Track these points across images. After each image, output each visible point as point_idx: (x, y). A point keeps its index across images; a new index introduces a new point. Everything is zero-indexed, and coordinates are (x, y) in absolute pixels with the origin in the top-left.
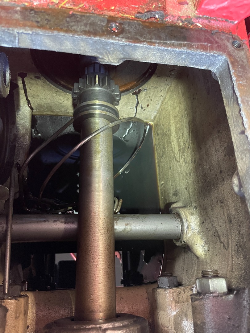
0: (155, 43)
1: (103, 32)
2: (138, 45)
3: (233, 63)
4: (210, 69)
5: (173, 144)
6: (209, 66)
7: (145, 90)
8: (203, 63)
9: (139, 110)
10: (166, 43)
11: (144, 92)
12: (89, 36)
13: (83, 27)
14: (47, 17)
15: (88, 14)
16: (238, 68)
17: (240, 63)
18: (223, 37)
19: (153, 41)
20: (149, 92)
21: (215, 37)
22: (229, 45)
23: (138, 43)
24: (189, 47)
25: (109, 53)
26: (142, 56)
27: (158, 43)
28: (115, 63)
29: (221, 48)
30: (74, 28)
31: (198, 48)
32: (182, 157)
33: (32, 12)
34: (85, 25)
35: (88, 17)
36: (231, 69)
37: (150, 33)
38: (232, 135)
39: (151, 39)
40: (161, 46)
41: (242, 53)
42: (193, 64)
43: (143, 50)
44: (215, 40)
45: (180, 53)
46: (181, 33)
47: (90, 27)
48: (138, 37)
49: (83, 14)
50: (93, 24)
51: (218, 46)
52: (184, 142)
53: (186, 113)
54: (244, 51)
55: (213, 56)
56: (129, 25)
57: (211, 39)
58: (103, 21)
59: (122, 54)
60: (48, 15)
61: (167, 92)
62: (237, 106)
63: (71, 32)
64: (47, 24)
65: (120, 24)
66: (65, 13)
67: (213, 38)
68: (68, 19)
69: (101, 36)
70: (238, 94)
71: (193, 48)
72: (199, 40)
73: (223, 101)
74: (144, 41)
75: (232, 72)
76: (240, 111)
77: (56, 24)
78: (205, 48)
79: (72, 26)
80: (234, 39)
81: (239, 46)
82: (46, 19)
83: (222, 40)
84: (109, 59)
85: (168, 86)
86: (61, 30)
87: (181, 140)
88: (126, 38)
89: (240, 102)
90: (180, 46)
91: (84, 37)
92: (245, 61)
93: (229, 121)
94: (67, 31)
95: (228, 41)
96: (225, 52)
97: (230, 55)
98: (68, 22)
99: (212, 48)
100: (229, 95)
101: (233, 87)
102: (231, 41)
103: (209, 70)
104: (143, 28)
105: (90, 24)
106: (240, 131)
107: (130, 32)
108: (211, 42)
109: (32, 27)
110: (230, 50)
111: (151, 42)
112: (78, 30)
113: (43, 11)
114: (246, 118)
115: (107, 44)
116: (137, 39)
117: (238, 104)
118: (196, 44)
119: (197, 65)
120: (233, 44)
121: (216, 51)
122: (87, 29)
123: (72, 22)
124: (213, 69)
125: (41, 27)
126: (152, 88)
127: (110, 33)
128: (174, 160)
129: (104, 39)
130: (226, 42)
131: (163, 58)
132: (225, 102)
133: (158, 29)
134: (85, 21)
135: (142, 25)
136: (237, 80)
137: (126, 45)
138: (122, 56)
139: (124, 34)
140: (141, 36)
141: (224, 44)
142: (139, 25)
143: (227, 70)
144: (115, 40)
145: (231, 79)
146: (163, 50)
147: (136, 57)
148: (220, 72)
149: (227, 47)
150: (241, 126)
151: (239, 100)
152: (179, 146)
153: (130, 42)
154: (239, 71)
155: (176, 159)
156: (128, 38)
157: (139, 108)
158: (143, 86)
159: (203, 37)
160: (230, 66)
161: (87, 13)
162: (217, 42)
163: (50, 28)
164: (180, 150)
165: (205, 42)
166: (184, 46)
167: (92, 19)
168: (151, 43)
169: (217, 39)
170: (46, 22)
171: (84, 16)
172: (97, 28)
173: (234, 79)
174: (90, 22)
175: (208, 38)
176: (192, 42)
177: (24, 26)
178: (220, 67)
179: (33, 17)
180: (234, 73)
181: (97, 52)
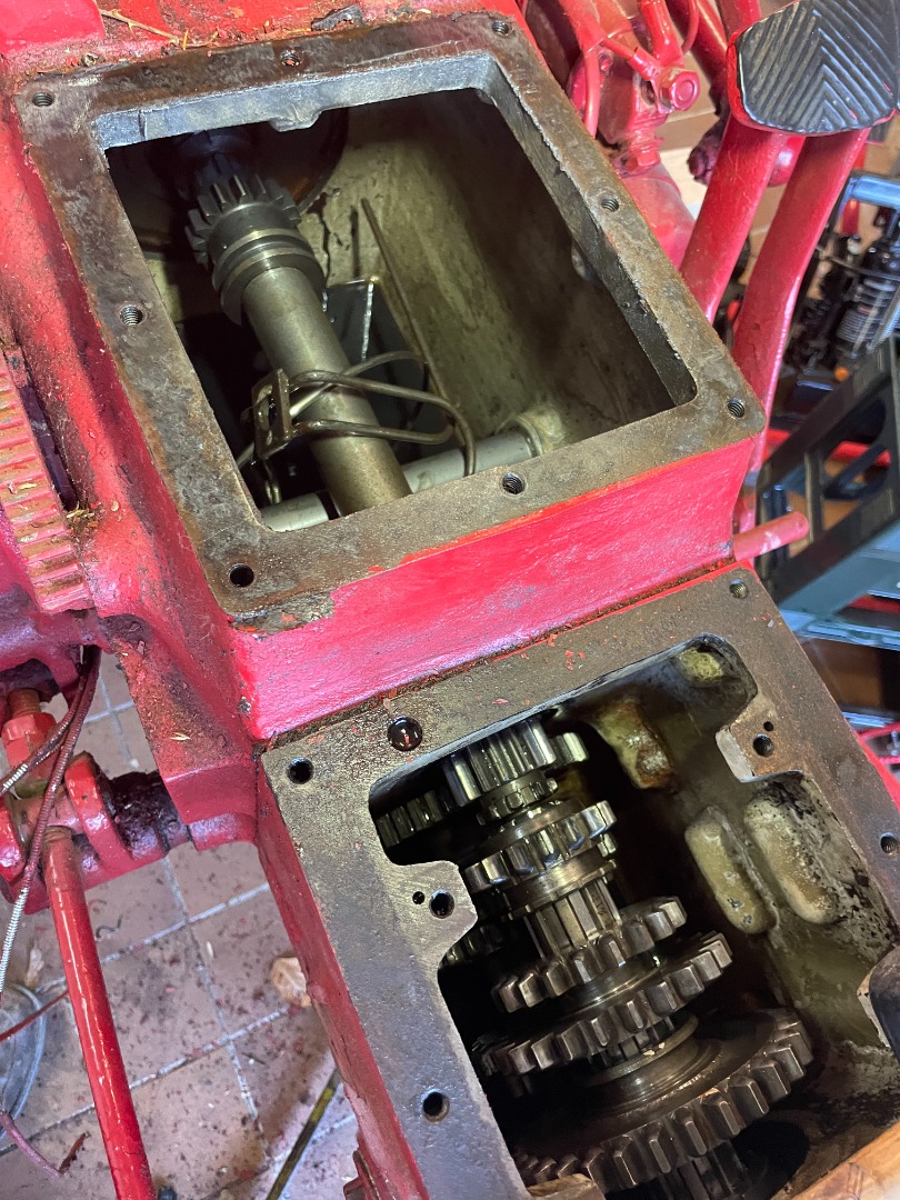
0: (368, 65)
1: (277, 71)
2: (343, 76)
3: (505, 63)
4: (471, 85)
5: (448, 299)
6: (469, 80)
7: (335, 191)
8: (457, 77)
9: (336, 251)
10: (385, 61)
11: (335, 200)
12: (259, 85)
13: (241, 73)
14: (175, 73)
15: (237, 49)
16: (516, 68)
17: (517, 58)
18: (474, 22)
19: (363, 62)
20: (345, 195)
21: (460, 25)
22: (488, 32)
23: (341, 74)
24: (426, 55)
25: (296, 105)
26: (352, 95)
27: (374, 64)
28: (307, 123)
29: (477, 42)
30: (229, 78)
31: (439, 54)
32: (479, 314)
33: (148, 71)
34: (243, 68)
35: (240, 52)
36: (505, 74)
37: (351, 50)
38: (546, 185)
39: (358, 60)
40: (380, 67)
41: (515, 40)
42: (441, 85)
43: (352, 84)
44: (461, 31)
45: (414, 72)
46: (403, 35)
47: (252, 70)
48: (336, 63)
49: (229, 51)
50: (253, 63)
51: (471, 40)
52: (471, 277)
53: (452, 208)
54: (517, 35)
55: (469, 60)
56: (312, 46)
57: (454, 31)
58: (268, 53)
59: (319, 101)
60: (175, 68)
61: (390, 182)
62: (535, 133)
63: (228, 87)
64: (183, 84)
65: (296, 49)
66: (199, 57)
67: (456, 27)
68: (210, 67)
69: (277, 79)
70: (530, 112)
71: (432, 55)
72: (437, 39)
73: (512, 134)
74: (348, 68)
75: (509, 78)
76: (542, 137)
77: (198, 82)
78: (451, 51)
79: (224, 77)
80: (492, 18)
81: (506, 30)
82: (178, 78)
83: (474, 27)
84: (296, 119)
85: (386, 166)
86: (210, 89)
87: (464, 277)
88: (318, 72)
89: (537, 124)
90: (409, 58)
91: (252, 89)
92: (523, 52)
93: (533, 163)
94: (220, 88)
95: (484, 26)
96: (486, 46)
97: (496, 51)
98: (214, 72)
99: (463, 48)
100: (518, 120)
101: (520, 104)
102: (489, 24)
103: (471, 88)
104: (337, 46)
105: (250, 65)
106: (553, 170)
107: (319, 59)
108: (457, 37)
109: (162, 97)
110: (492, 42)
111: (361, 66)
112: (237, 80)
113: (163, 64)
114: (555, 145)
115: (291, 90)
116: (336, 67)
117: (536, 129)
118: (435, 47)
119: (448, 84)
120: (495, 30)
121: (471, 49)
122: (250, 74)
123: (220, 70)
124: (478, 85)
125: (177, 93)
126: (351, 180)
127: (288, 71)
128: (465, 333)
129: (284, 84)
130: (481, 28)
131: (388, 89)
132: (516, 135)
133: (362, 40)
134: (239, 63)
135: (333, 40)
136: (521, 90)
137: (323, 83)
138: (319, 106)
139: (311, 65)
140: (341, 60)
141: (480, 34)
142: (328, 41)
143: (500, 78)
144: (303, 79)
145: (512, 89)
146: (386, 75)
147: (342, 101)
148: (491, 85)
149: (486, 36)
150: (552, 161)
151: (535, 120)
152: (465, 293)
153: (328, 76)
154: (519, 73)
155: (467, 328)
156: (321, 70)
157: (333, 247)
158: (329, 183)
159: (440, 32)
160: (503, 70)
161: (234, 46)
162: (467, 34)
163: (193, 91)
164: (469, 302)
165: (448, 40)
166: (417, 56)
167: (248, 54)
168: (362, 68)
169: (465, 29)
170: (180, 82)
171: (233, 53)
172: (265, 68)
173: (516, 89)
174: (247, 61)
175: (450, 31)
176: (426, 45)
177: (151, 99)
178: (487, 76)
179: (154, 79)
180: (513, 78)
181: (274, 111)
